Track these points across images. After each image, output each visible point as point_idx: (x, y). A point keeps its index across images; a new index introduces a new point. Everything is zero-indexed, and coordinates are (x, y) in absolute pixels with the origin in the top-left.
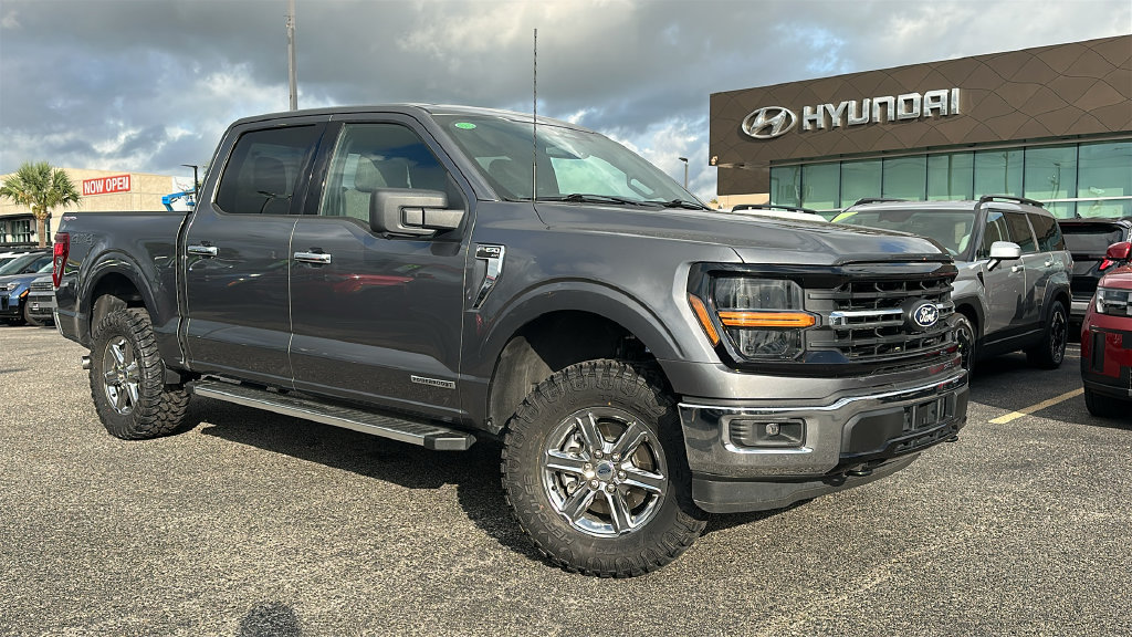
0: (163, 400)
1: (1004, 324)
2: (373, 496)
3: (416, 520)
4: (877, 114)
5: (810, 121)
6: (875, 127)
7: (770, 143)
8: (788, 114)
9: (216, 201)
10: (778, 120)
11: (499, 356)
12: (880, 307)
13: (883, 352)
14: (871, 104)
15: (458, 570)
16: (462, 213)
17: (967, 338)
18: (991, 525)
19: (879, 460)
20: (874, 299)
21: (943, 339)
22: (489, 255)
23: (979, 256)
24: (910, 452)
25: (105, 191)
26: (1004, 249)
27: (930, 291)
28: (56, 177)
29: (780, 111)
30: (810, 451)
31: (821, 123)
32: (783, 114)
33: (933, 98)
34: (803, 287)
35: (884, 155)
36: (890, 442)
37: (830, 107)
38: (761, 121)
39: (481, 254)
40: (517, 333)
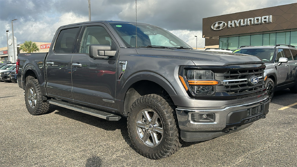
0: (43, 104)
1: (283, 81)
2: (96, 132)
3: (106, 140)
4: (249, 23)
5: (230, 25)
6: (248, 26)
7: (219, 31)
8: (224, 23)
9: (54, 50)
10: (221, 25)
11: (126, 94)
12: (240, 78)
13: (241, 92)
14: (247, 20)
15: (114, 156)
16: (116, 51)
17: (272, 85)
18: (277, 142)
19: (239, 125)
20: (238, 76)
21: (261, 87)
22: (123, 64)
23: (276, 61)
24: (249, 123)
25: (46, 48)
26: (283, 60)
27: (256, 73)
28: (33, 44)
29: (222, 23)
30: (216, 123)
31: (233, 25)
32: (223, 23)
33: (264, 18)
34: (214, 73)
35: (251, 34)
36: (242, 120)
37: (236, 21)
38: (217, 25)
39: (121, 63)
40: (131, 87)
